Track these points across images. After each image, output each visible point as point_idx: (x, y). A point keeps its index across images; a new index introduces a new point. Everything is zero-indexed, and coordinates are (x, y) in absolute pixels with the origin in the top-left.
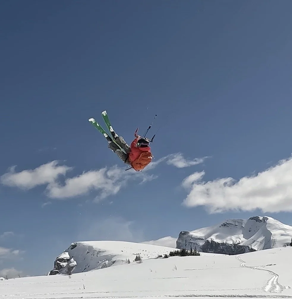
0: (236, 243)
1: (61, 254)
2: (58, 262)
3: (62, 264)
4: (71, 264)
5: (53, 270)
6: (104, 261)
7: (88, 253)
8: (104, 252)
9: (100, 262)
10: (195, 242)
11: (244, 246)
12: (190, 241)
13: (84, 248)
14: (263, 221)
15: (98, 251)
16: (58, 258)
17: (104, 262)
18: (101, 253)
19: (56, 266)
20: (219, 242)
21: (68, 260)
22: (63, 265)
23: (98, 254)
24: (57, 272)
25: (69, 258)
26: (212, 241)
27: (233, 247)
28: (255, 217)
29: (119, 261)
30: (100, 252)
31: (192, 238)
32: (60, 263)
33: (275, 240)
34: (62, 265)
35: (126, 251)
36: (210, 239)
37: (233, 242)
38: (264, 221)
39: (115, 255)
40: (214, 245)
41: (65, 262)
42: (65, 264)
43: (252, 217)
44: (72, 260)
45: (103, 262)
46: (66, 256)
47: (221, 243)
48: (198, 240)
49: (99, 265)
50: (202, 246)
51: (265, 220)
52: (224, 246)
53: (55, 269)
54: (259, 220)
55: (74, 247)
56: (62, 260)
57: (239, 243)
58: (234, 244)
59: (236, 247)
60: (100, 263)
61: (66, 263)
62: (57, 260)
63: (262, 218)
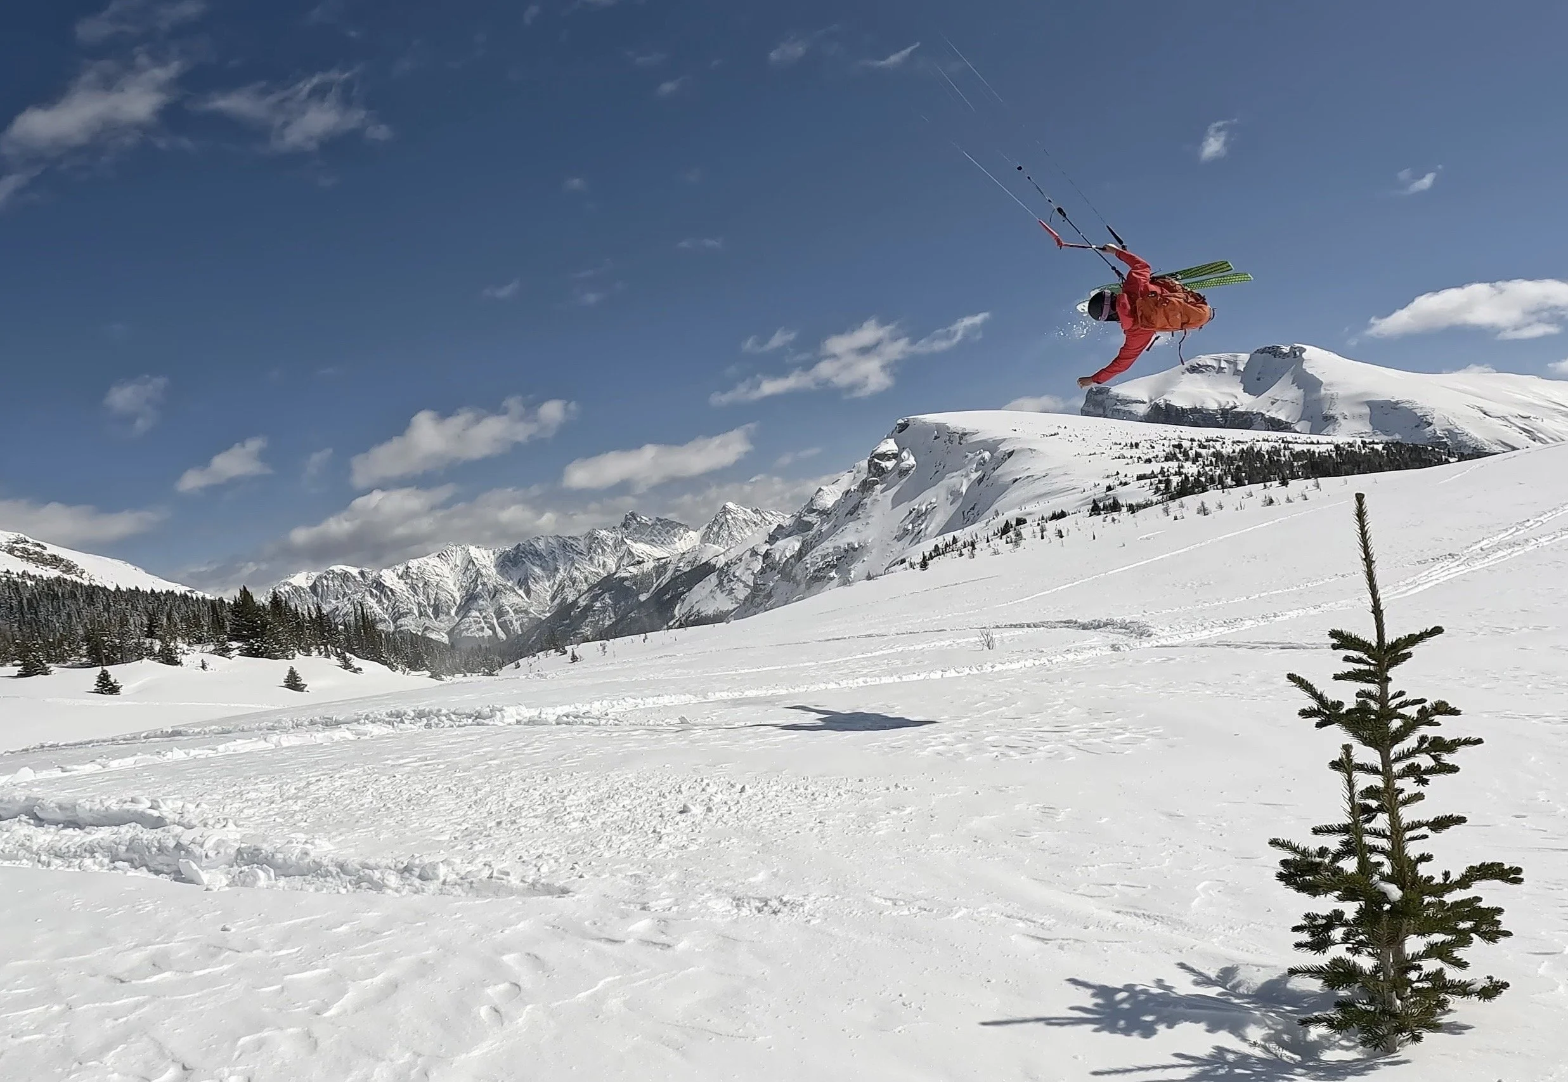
0: (1227, 407)
1: (879, 443)
2: (876, 460)
3: (884, 464)
4: (903, 465)
5: (867, 478)
6: (980, 453)
7: (936, 438)
8: (974, 434)
9: (971, 455)
10: (1126, 409)
11: (1248, 412)
12: (1115, 407)
13: (926, 428)
14: (1293, 356)
15: (960, 432)
16: (875, 452)
17: (980, 456)
18: (967, 437)
19: (872, 469)
20: (1184, 407)
21: (895, 456)
22: (887, 468)
23: (961, 438)
24: (876, 482)
25: (896, 452)
26: (1167, 405)
27: (1219, 416)
28: (1269, 348)
29: (1021, 451)
30: (965, 434)
31: (1118, 400)
32: (880, 462)
33: (1332, 395)
34: (884, 466)
35: (1021, 430)
36: (1162, 401)
37: (1220, 405)
38: (1295, 354)
39: (1004, 440)
40: (1173, 414)
41: (889, 460)
42: (889, 464)
43: (1262, 347)
44: (905, 454)
45: (976, 455)
46: (890, 446)
47: (1190, 409)
48: (1134, 404)
49: (968, 463)
50: (1144, 416)
51: (1298, 353)
52: (1197, 415)
53: (871, 475)
54: (1281, 353)
55: (904, 427)
56: (884, 456)
57: (1235, 407)
58: (1222, 410)
59: (1229, 416)
60: (971, 459)
61: (894, 462)
62: (873, 457)
63: (1288, 348)
